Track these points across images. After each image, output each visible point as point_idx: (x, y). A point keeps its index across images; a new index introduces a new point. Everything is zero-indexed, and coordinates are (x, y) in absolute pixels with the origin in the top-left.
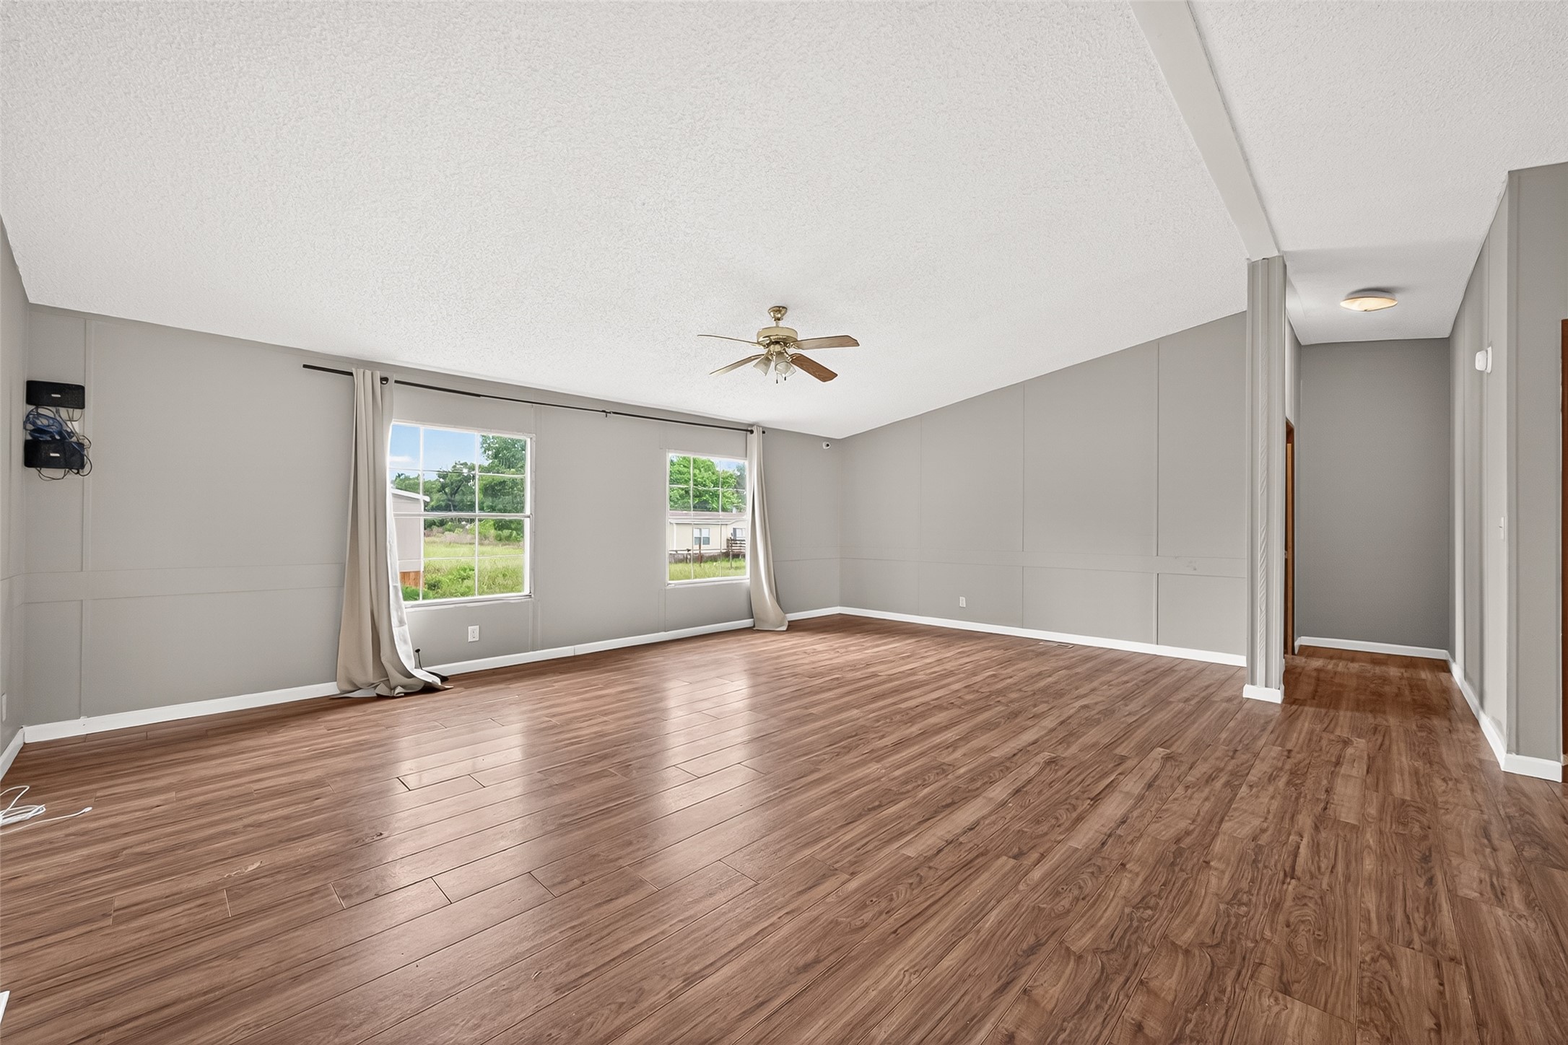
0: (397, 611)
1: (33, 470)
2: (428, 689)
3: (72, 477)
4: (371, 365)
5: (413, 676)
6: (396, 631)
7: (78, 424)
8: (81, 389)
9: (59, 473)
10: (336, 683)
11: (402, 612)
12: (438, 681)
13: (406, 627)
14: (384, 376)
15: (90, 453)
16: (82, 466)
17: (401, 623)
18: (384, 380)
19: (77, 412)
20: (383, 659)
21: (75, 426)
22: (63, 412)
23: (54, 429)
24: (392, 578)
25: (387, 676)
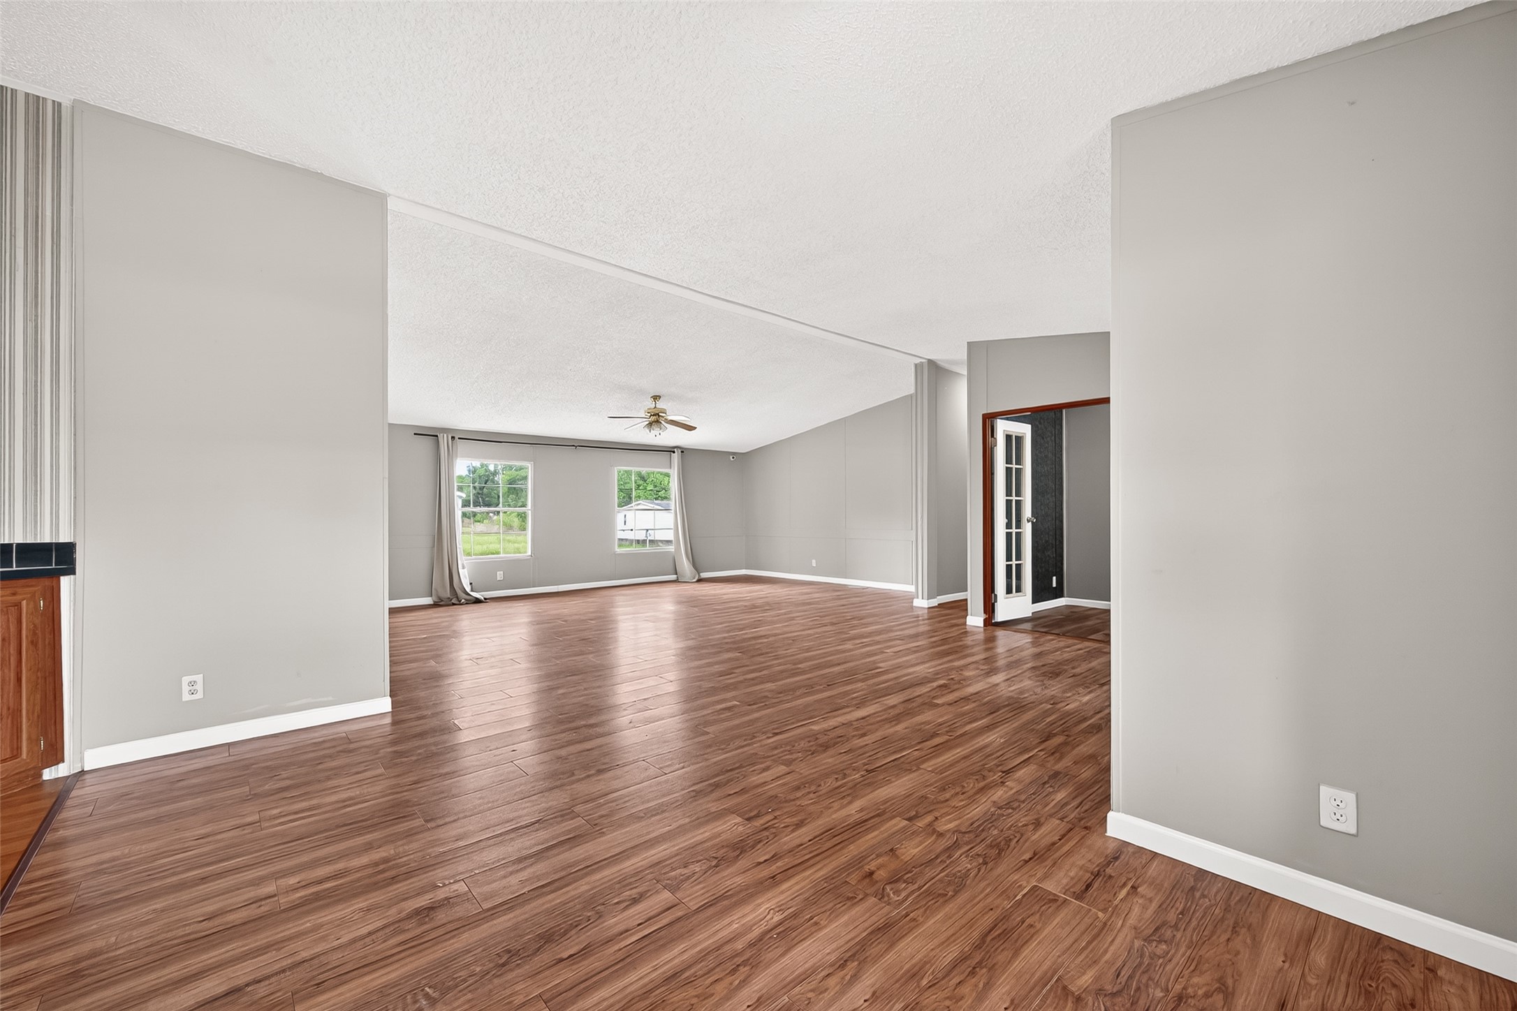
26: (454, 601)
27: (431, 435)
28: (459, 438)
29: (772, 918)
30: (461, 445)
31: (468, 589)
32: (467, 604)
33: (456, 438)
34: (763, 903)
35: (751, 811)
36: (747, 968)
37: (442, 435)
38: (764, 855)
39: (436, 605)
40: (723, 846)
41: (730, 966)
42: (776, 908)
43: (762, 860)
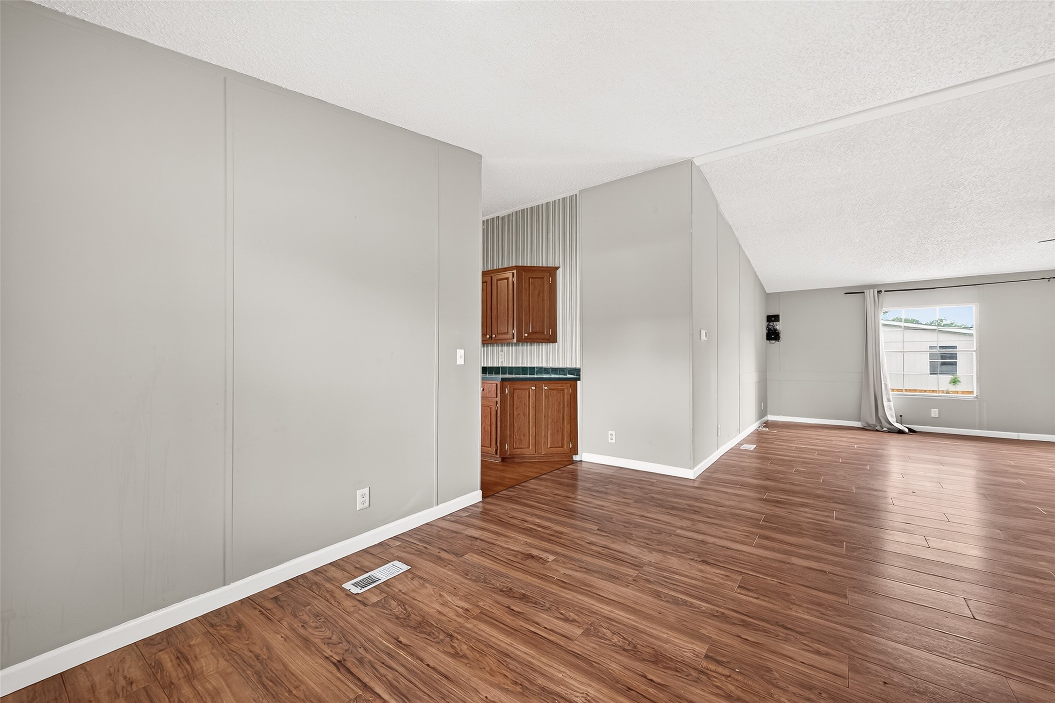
0: (886, 394)
1: (768, 341)
2: (900, 432)
3: (777, 342)
4: (872, 287)
5: (893, 425)
6: (885, 403)
7: (779, 326)
8: (778, 316)
9: (773, 341)
10: (860, 422)
11: (889, 396)
12: (907, 430)
13: (892, 403)
14: (879, 290)
15: (781, 335)
16: (779, 340)
17: (889, 400)
18: (879, 292)
19: (778, 323)
20: (879, 415)
21: (777, 327)
22: (775, 323)
23: (772, 329)
24: (883, 378)
25: (881, 423)
26: (878, 428)
27: (857, 292)
28: (885, 291)
29: (577, 697)
30: (886, 298)
31: (892, 420)
32: (889, 432)
33: (883, 291)
34: (593, 687)
35: (724, 656)
36: (521, 690)
37: (868, 291)
38: (662, 678)
39: (863, 429)
40: (654, 648)
41: (520, 680)
42: (590, 697)
43: (650, 677)
